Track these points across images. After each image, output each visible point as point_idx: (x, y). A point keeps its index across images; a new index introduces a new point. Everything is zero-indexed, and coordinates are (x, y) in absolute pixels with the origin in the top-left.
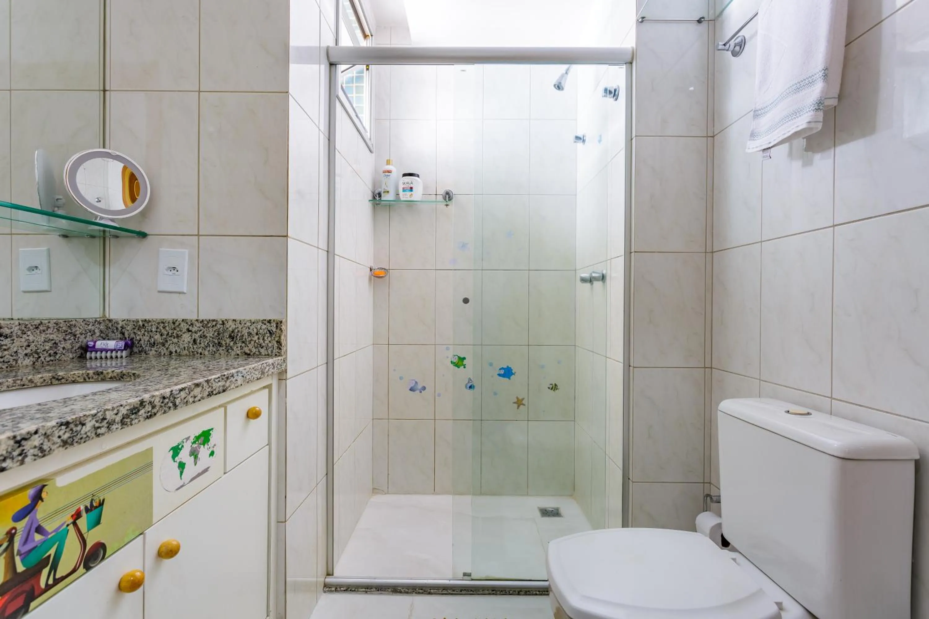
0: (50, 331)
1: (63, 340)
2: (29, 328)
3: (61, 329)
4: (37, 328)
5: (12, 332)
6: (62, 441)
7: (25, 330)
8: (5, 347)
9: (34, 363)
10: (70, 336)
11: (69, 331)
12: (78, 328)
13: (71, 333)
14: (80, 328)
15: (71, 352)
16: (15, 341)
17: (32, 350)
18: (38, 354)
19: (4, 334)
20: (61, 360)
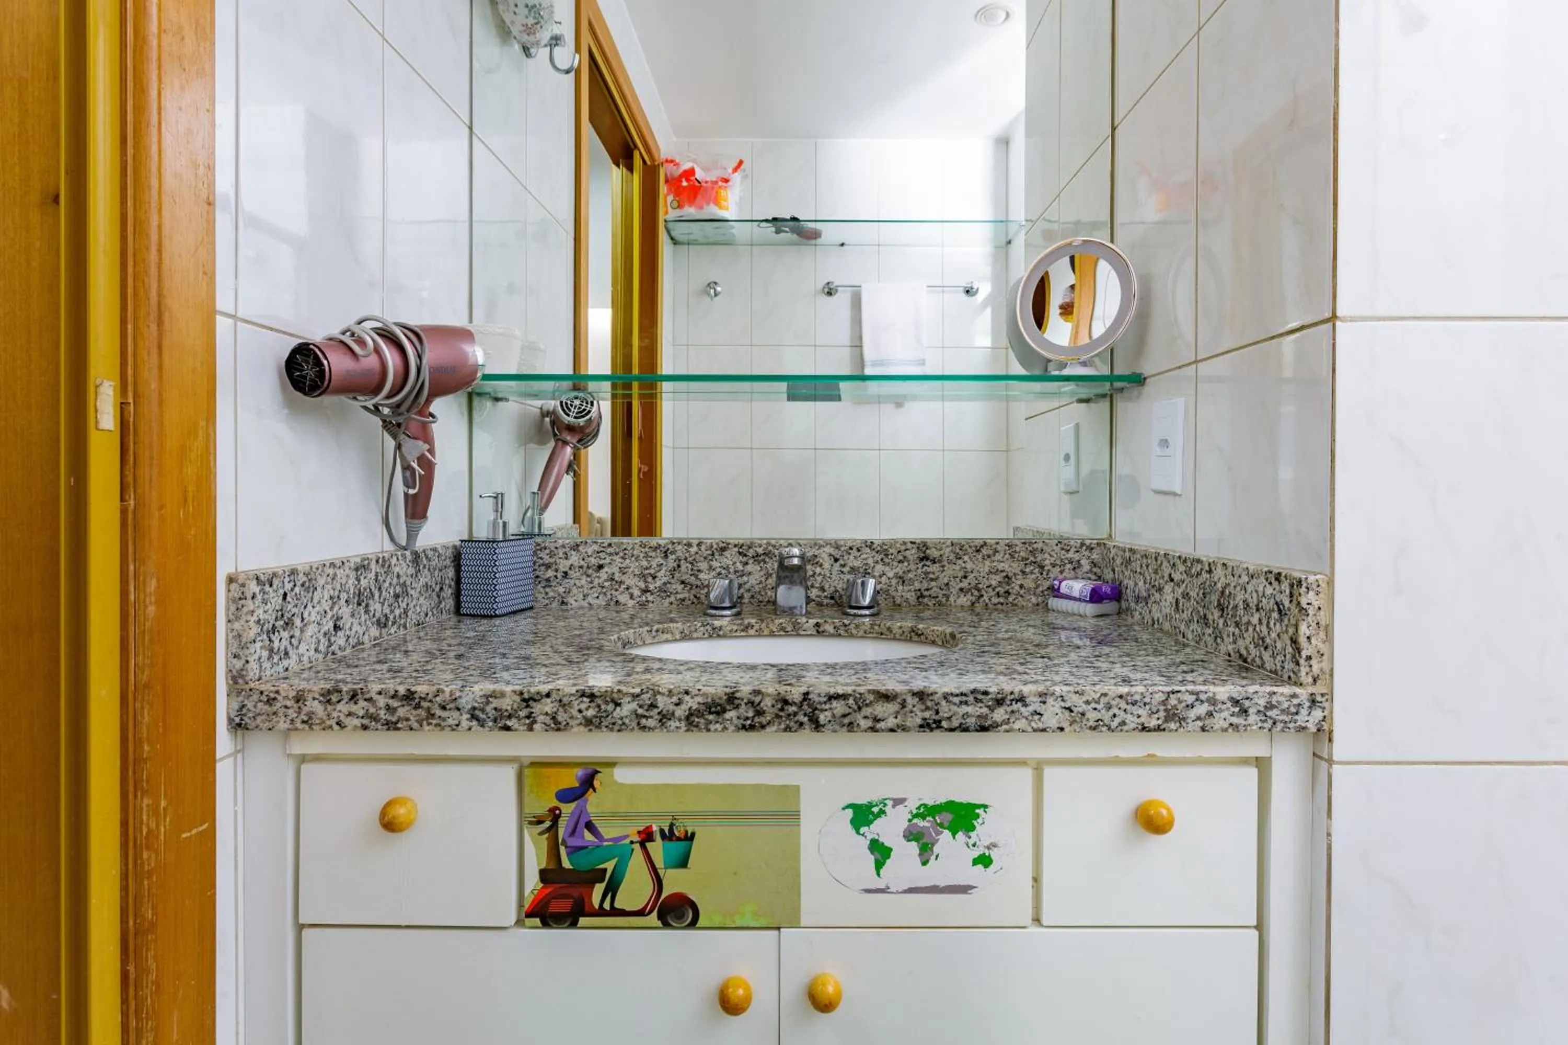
0: (998, 557)
1: (1020, 573)
2: (966, 550)
3: (1016, 555)
4: (978, 551)
5: (941, 556)
6: (584, 717)
7: (960, 553)
8: (931, 576)
9: (973, 604)
10: (1032, 568)
11: (1032, 559)
12: (1046, 556)
13: (1035, 563)
14: (1051, 556)
15: (1034, 594)
16: (945, 569)
17: (970, 584)
18: (979, 590)
19: (931, 558)
20: (1016, 605)
